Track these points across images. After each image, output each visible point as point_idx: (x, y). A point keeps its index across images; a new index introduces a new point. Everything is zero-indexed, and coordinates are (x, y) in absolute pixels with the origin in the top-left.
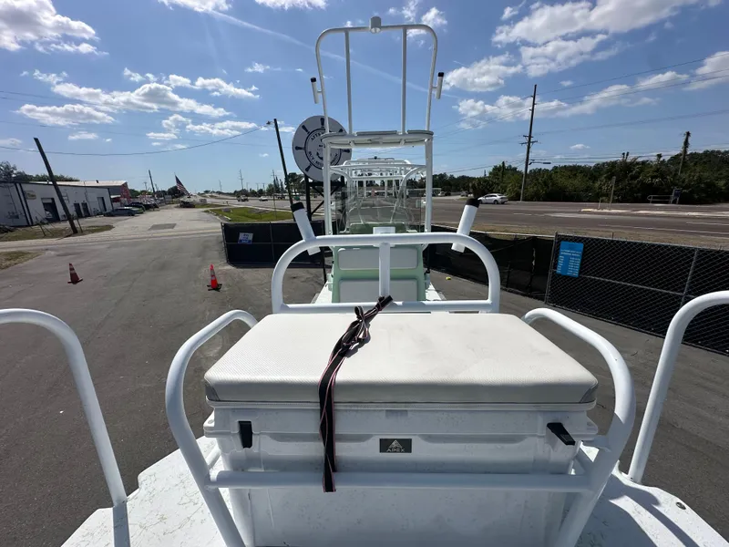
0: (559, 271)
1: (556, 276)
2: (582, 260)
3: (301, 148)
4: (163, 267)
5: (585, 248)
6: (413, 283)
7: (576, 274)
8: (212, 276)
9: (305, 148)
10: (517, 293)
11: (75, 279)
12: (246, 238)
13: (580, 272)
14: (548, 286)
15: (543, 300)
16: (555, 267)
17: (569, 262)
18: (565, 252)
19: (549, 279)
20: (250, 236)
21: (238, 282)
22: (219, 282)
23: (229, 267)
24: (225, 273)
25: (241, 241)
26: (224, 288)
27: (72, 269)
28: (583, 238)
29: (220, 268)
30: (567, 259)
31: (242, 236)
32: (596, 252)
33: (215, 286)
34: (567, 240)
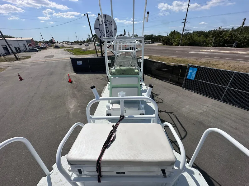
0: (188, 77)
1: (186, 79)
2: (196, 74)
3: (97, 28)
4: (51, 74)
5: (198, 70)
6: (136, 89)
7: (193, 79)
8: (69, 78)
9: (99, 28)
10: (173, 84)
11: (21, 79)
12: (79, 63)
13: (195, 78)
14: (184, 82)
15: (181, 87)
16: (187, 76)
17: (192, 75)
18: (190, 71)
19: (184, 80)
20: (81, 62)
21: (78, 80)
22: (72, 80)
23: (75, 74)
24: (74, 76)
25: (78, 64)
26: (74, 82)
27: (19, 75)
28: (197, 67)
29: (72, 74)
30: (191, 73)
31: (78, 62)
32: (202, 72)
33: (71, 82)
34: (192, 67)
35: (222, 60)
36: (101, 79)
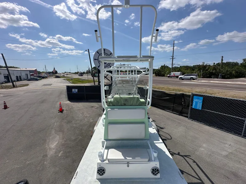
0: (193, 107)
1: (192, 109)
2: (203, 104)
3: (96, 59)
4: (43, 102)
5: (203, 99)
6: (143, 125)
7: (200, 109)
8: (60, 107)
9: (98, 60)
10: (177, 114)
11: (6, 107)
12: (75, 91)
13: (202, 108)
14: (189, 112)
15: (187, 117)
16: (192, 105)
17: (197, 104)
18: (195, 100)
19: (189, 110)
20: (77, 90)
21: (70, 109)
22: (63, 109)
23: (69, 102)
24: (67, 105)
25: (73, 92)
26: (65, 112)
27: (5, 103)
28: (203, 95)
29: (65, 102)
30: (196, 103)
31: (73, 90)
32: (208, 101)
33: (61, 111)
34: (196, 96)
35: (216, 89)
36: (96, 108)
